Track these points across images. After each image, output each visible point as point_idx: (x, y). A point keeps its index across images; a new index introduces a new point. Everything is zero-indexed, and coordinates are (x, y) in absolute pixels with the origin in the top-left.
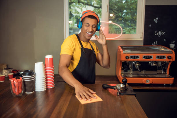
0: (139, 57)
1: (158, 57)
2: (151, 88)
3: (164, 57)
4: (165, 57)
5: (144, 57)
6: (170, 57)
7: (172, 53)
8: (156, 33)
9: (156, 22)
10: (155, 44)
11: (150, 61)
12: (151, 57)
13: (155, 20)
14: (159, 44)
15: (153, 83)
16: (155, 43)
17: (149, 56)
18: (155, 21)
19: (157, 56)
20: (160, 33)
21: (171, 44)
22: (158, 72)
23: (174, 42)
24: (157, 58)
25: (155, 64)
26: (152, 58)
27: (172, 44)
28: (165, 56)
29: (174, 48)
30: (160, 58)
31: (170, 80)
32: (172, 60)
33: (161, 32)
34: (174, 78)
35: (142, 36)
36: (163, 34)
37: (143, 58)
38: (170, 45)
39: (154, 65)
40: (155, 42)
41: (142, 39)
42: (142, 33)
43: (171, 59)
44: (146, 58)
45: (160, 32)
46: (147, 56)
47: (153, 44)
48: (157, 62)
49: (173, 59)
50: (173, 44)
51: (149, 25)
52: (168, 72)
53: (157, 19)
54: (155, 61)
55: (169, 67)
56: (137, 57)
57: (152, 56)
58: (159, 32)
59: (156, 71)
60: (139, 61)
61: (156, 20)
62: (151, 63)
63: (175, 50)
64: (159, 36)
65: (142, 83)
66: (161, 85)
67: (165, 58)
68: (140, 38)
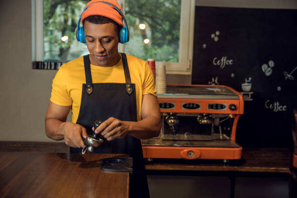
0: (174, 106)
1: (211, 106)
2: (198, 168)
3: (222, 107)
4: (225, 107)
5: (185, 106)
6: (234, 106)
7: (239, 99)
8: (216, 62)
9: (216, 39)
10: (214, 82)
12: (198, 106)
13: (213, 36)
14: (220, 83)
15: (202, 158)
16: (213, 80)
17: (193, 104)
18: (214, 38)
19: (209, 105)
21: (244, 82)
22: (214, 136)
23: (250, 79)
24: (209, 108)
25: (206, 119)
26: (200, 109)
27: (246, 84)
28: (225, 104)
29: (250, 91)
30: (214, 107)
31: (234, 151)
32: (237, 112)
33: (225, 60)
34: (241, 148)
35: (190, 66)
36: (228, 63)
37: (183, 108)
38: (243, 85)
40: (215, 79)
41: (190, 73)
42: (190, 61)
43: (235, 109)
44: (189, 108)
45: (222, 60)
46: (190, 104)
47: (209, 83)
48: (210, 116)
49: (241, 111)
50: (248, 83)
51: (203, 44)
52: (233, 137)
53: (218, 33)
54: (208, 115)
55: (234, 128)
56: (171, 106)
57: (199, 104)
58: (221, 59)
59: (210, 134)
60: (176, 113)
61: (216, 36)
63: (251, 95)
64: (222, 66)
65: (180, 158)
66: (219, 162)
67: (225, 109)
68: (186, 70)
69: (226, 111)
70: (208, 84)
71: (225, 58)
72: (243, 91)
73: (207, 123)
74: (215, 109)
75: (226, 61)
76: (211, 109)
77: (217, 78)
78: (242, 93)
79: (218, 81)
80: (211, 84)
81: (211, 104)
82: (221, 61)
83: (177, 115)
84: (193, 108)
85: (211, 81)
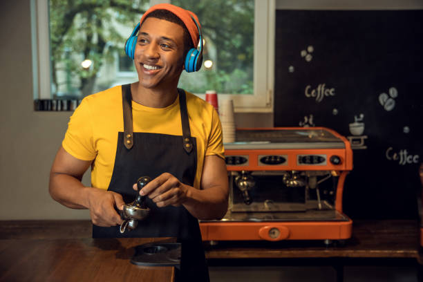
0: (246, 161)
1: (303, 160)
2: (286, 254)
3: (320, 160)
4: (324, 160)
5: (263, 160)
6: (338, 158)
7: (345, 148)
8: (310, 92)
9: (309, 58)
10: (308, 123)
12: (283, 160)
13: (303, 53)
14: (317, 123)
15: (292, 238)
16: (306, 119)
17: (276, 157)
18: (304, 57)
19: (300, 157)
20: (322, 91)
21: (353, 121)
22: (309, 204)
23: (362, 116)
24: (300, 163)
25: (296, 179)
26: (286, 163)
27: (356, 124)
28: (325, 156)
29: (363, 135)
30: (308, 161)
31: (340, 226)
32: (343, 168)
33: (323, 89)
34: (351, 222)
35: (270, 99)
36: (328, 93)
37: (261, 164)
38: (351, 125)
40: (309, 118)
41: (271, 110)
42: (270, 92)
43: (340, 163)
44: (270, 163)
45: (319, 89)
46: (270, 157)
47: (300, 124)
48: (303, 174)
49: (348, 166)
50: (359, 122)
51: (289, 66)
52: (338, 205)
53: (310, 49)
55: (340, 190)
56: (242, 161)
57: (286, 157)
58: (317, 87)
59: (303, 201)
60: (251, 172)
61: (308, 53)
63: (365, 140)
64: (319, 99)
65: (258, 239)
66: (318, 244)
67: (325, 163)
68: (265, 105)
69: (326, 166)
70: (299, 126)
71: (324, 85)
72: (352, 135)
73: (298, 184)
74: (308, 163)
75: (324, 91)
76: (303, 164)
77: (311, 116)
78: (351, 138)
79: (314, 121)
80: (303, 126)
81: (303, 156)
82: (317, 92)
83: (253, 174)
84: (275, 163)
85: (303, 120)
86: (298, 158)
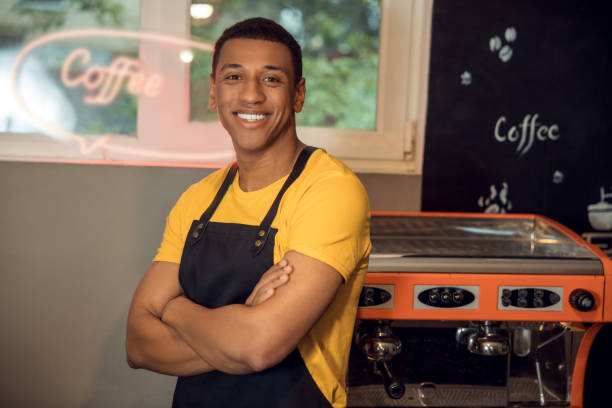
0: (388, 297)
1: (512, 298)
3: (548, 298)
4: (558, 299)
5: (424, 297)
6: (589, 295)
7: (603, 275)
8: (504, 131)
9: (506, 55)
10: (497, 200)
11: (464, 324)
12: (468, 298)
13: (494, 43)
14: (520, 204)
16: (494, 192)
17: (453, 290)
18: (497, 52)
19: (506, 292)
20: (530, 130)
21: (596, 200)
24: (505, 304)
25: (490, 339)
26: (474, 306)
27: (602, 206)
28: (559, 291)
30: (521, 300)
32: (597, 317)
33: (533, 124)
35: (414, 143)
36: (544, 134)
37: (419, 305)
38: (591, 207)
39: (487, 347)
40: (499, 189)
41: (416, 167)
43: (592, 308)
44: (439, 303)
45: (525, 125)
46: (441, 290)
47: (481, 203)
48: (503, 327)
50: (608, 200)
53: (510, 34)
54: (495, 325)
55: (580, 363)
56: (380, 297)
57: (475, 290)
58: (522, 122)
59: (502, 383)
61: (504, 43)
62: (465, 336)
64: (524, 147)
67: (558, 307)
68: (400, 155)
69: (561, 312)
70: (475, 209)
71: (536, 117)
73: (496, 350)
74: (522, 305)
75: (537, 129)
76: (511, 308)
77: (505, 185)
78: (589, 236)
79: (508, 197)
81: (511, 289)
82: (520, 130)
84: (451, 304)
85: (487, 194)
86: (501, 294)
